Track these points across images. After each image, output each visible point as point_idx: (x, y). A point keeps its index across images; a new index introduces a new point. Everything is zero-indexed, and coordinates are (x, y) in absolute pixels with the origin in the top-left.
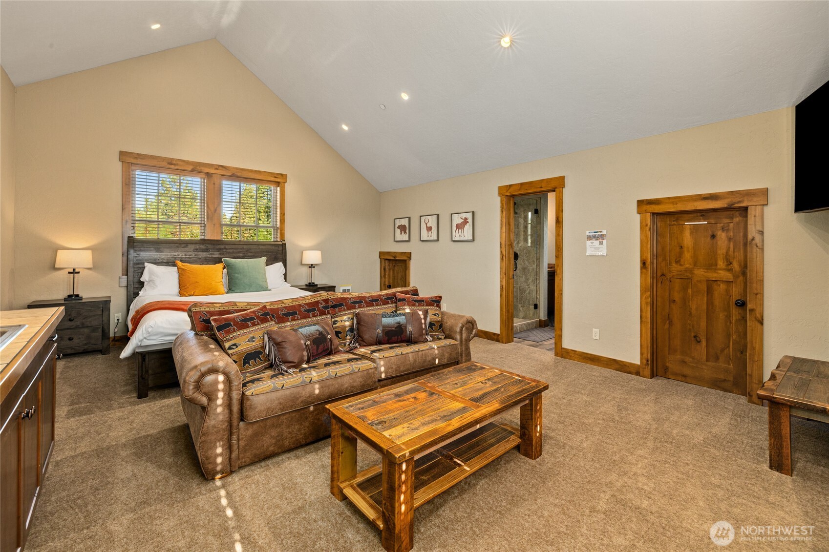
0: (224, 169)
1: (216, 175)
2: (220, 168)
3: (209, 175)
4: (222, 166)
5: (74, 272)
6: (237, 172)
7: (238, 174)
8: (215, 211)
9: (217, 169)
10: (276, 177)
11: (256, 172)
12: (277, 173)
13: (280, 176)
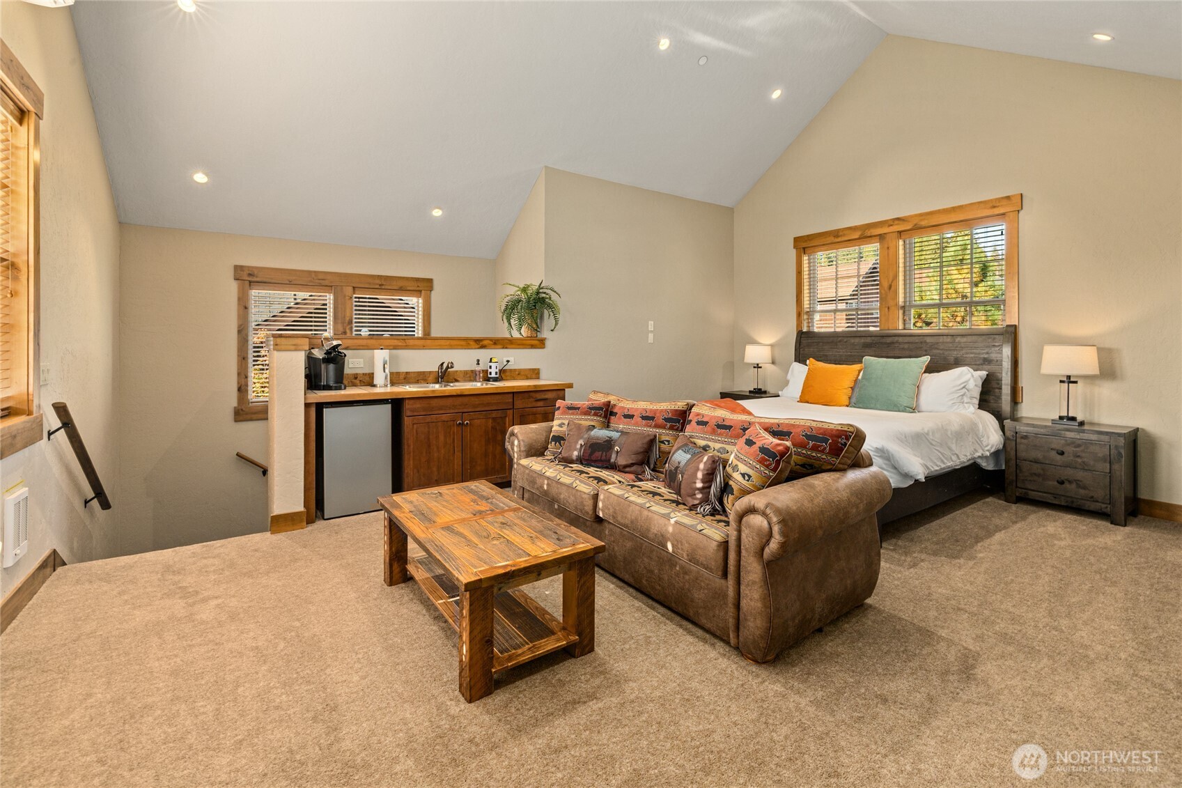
0: (901, 222)
1: (891, 234)
2: (896, 222)
3: (881, 237)
4: (898, 219)
5: (758, 367)
6: (921, 220)
7: (924, 223)
8: (890, 287)
9: (891, 225)
10: (994, 207)
11: (954, 209)
12: (996, 199)
13: (1005, 202)
